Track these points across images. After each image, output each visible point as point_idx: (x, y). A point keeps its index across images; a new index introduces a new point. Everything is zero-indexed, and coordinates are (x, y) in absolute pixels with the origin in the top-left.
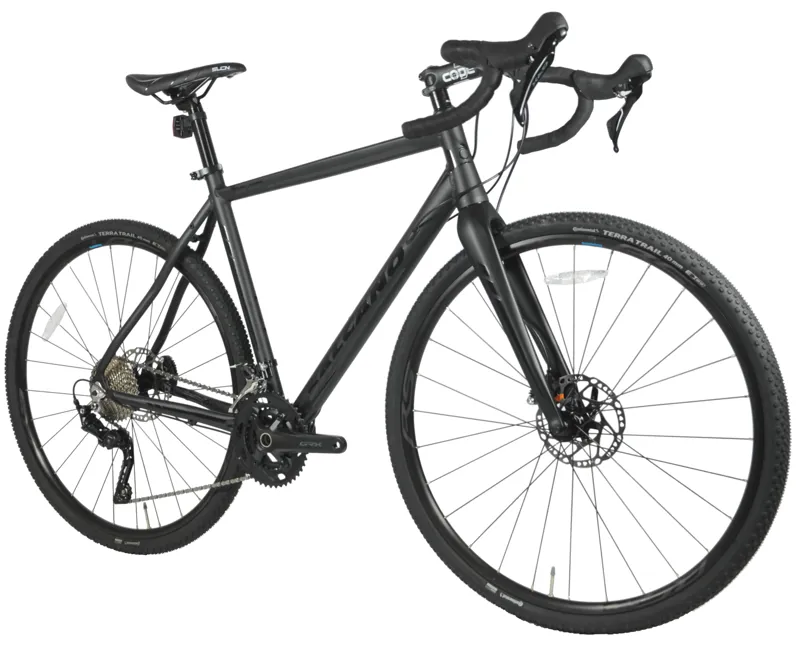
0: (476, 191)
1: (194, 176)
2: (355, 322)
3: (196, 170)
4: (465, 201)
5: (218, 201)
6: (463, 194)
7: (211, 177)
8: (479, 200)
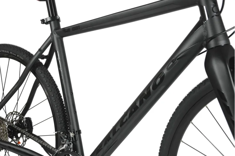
0: (221, 37)
1: (43, 21)
2: (128, 116)
3: (44, 18)
4: (212, 44)
5: (55, 36)
6: (212, 38)
7: (52, 22)
8: (222, 43)
